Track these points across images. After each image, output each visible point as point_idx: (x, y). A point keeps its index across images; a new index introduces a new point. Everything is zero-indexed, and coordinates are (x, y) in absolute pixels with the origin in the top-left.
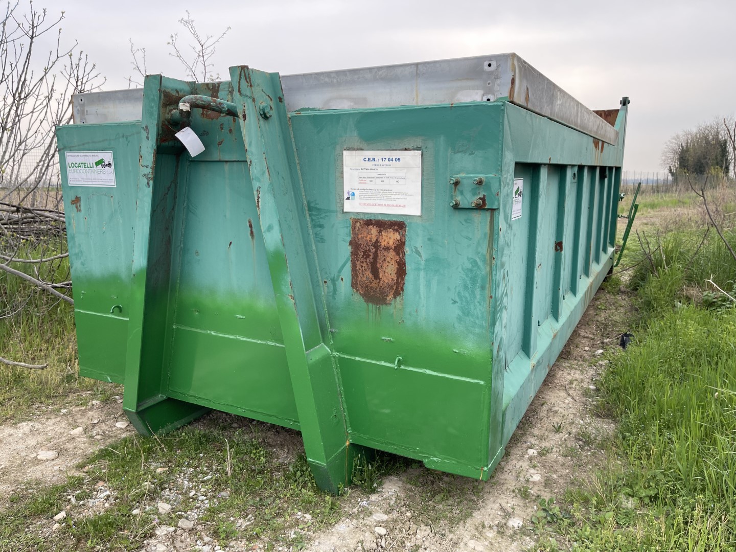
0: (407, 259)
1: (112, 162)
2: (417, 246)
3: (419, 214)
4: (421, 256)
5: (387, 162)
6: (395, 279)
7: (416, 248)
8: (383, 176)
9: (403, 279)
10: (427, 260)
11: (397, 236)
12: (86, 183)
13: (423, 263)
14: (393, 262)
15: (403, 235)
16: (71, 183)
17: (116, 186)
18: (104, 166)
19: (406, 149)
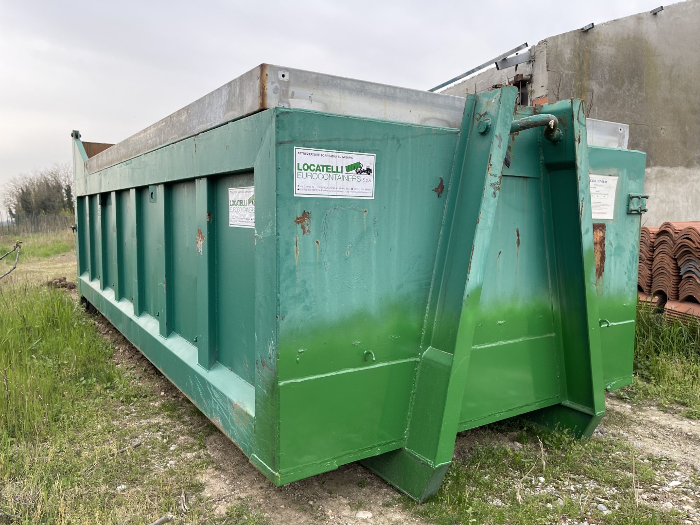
0: (606, 249)
1: (373, 168)
2: (611, 240)
3: (612, 218)
4: (612, 246)
5: (601, 183)
6: (599, 264)
7: (610, 241)
8: (598, 193)
9: (603, 263)
10: (615, 249)
11: (601, 234)
12: (327, 193)
13: (613, 250)
14: (599, 253)
15: (604, 233)
16: (297, 192)
17: (373, 198)
18: (359, 172)
19: (610, 175)
